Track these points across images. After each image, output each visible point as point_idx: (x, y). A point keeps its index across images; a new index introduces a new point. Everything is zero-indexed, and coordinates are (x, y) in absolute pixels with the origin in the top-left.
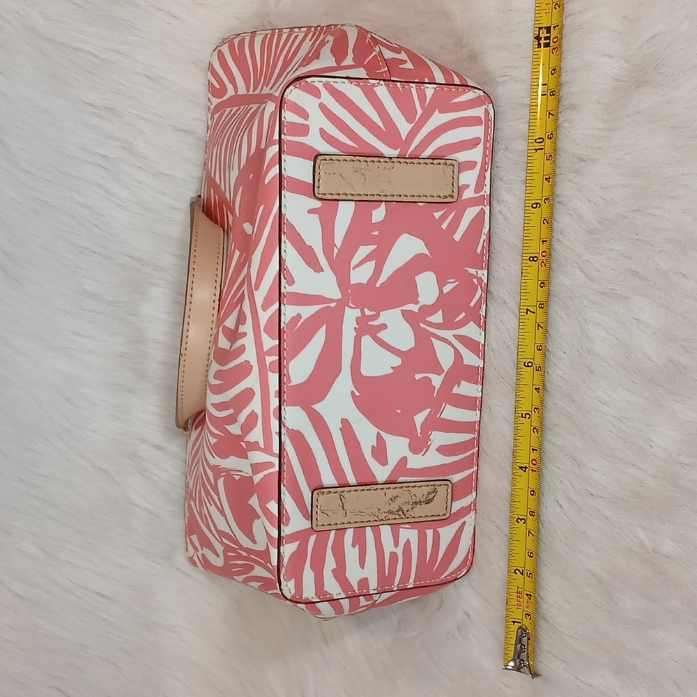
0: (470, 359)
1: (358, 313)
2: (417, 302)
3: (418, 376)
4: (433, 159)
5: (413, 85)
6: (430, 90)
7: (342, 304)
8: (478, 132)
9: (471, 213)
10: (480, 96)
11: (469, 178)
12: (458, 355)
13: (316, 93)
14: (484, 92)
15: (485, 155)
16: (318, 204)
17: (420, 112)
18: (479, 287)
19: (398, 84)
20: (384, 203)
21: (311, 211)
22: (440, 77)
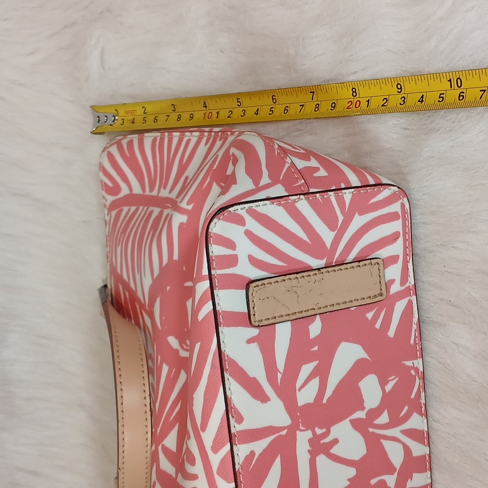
0: (418, 449)
1: (309, 434)
2: (363, 409)
3: (373, 482)
4: (359, 261)
5: (332, 193)
6: (348, 195)
7: (292, 430)
8: (396, 226)
9: (400, 307)
10: (395, 192)
11: (393, 272)
12: (407, 450)
13: (240, 221)
14: (399, 188)
15: (405, 247)
16: (255, 332)
17: (341, 218)
18: (417, 377)
19: (318, 195)
20: (318, 315)
21: (249, 341)
22: (355, 181)
